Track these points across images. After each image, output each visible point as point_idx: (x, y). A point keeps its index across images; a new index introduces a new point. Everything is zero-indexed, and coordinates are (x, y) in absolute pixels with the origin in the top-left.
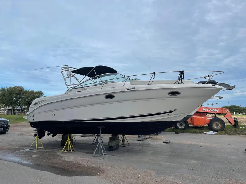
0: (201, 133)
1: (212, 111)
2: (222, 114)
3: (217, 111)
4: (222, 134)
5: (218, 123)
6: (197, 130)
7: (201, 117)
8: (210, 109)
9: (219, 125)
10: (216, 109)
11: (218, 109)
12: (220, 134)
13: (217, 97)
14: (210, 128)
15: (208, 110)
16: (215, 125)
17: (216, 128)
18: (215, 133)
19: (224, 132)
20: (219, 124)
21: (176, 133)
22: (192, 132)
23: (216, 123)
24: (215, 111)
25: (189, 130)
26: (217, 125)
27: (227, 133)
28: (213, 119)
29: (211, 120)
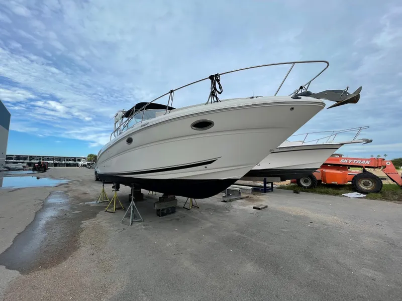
0: (336, 194)
1: (359, 162)
2: (376, 168)
3: (368, 162)
4: (375, 199)
5: (367, 181)
6: (330, 190)
7: (339, 172)
8: (355, 161)
9: (371, 185)
10: (366, 160)
11: (368, 160)
12: (371, 199)
13: (362, 141)
14: (354, 188)
15: (350, 161)
16: (363, 184)
17: (364, 188)
18: (362, 195)
19: (379, 195)
20: (370, 182)
21: (294, 192)
22: (321, 193)
23: (364, 181)
24: (363, 162)
25: (318, 189)
26: (366, 184)
27: (385, 198)
28: (359, 174)
29: (356, 176)
